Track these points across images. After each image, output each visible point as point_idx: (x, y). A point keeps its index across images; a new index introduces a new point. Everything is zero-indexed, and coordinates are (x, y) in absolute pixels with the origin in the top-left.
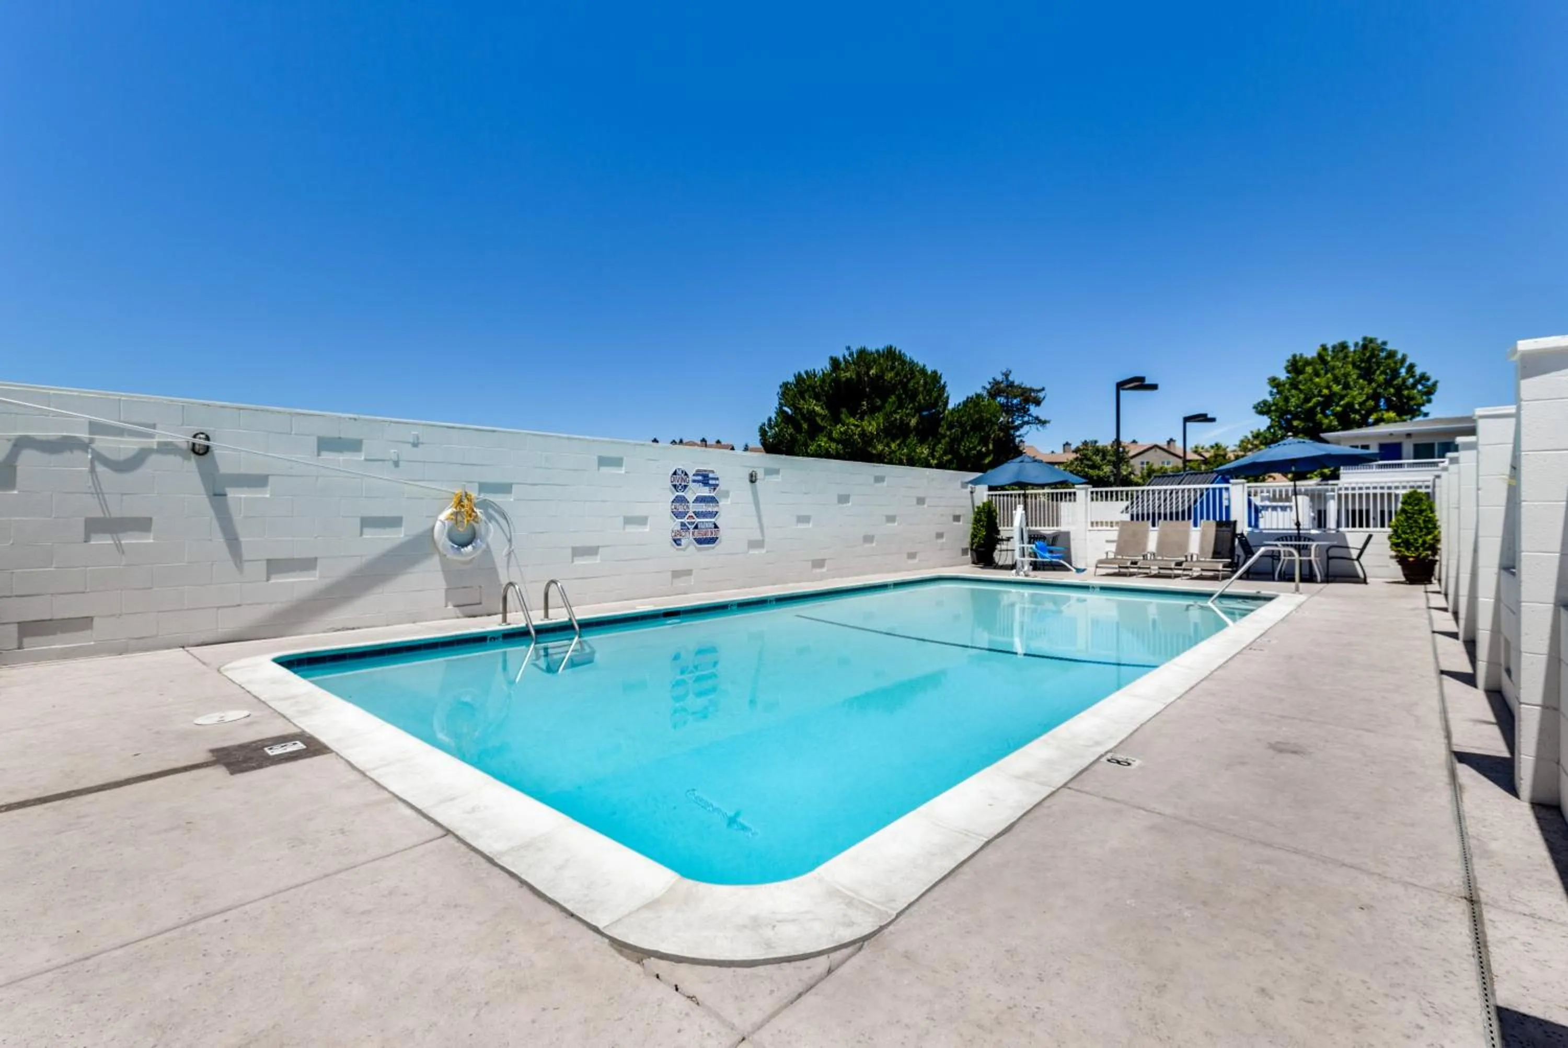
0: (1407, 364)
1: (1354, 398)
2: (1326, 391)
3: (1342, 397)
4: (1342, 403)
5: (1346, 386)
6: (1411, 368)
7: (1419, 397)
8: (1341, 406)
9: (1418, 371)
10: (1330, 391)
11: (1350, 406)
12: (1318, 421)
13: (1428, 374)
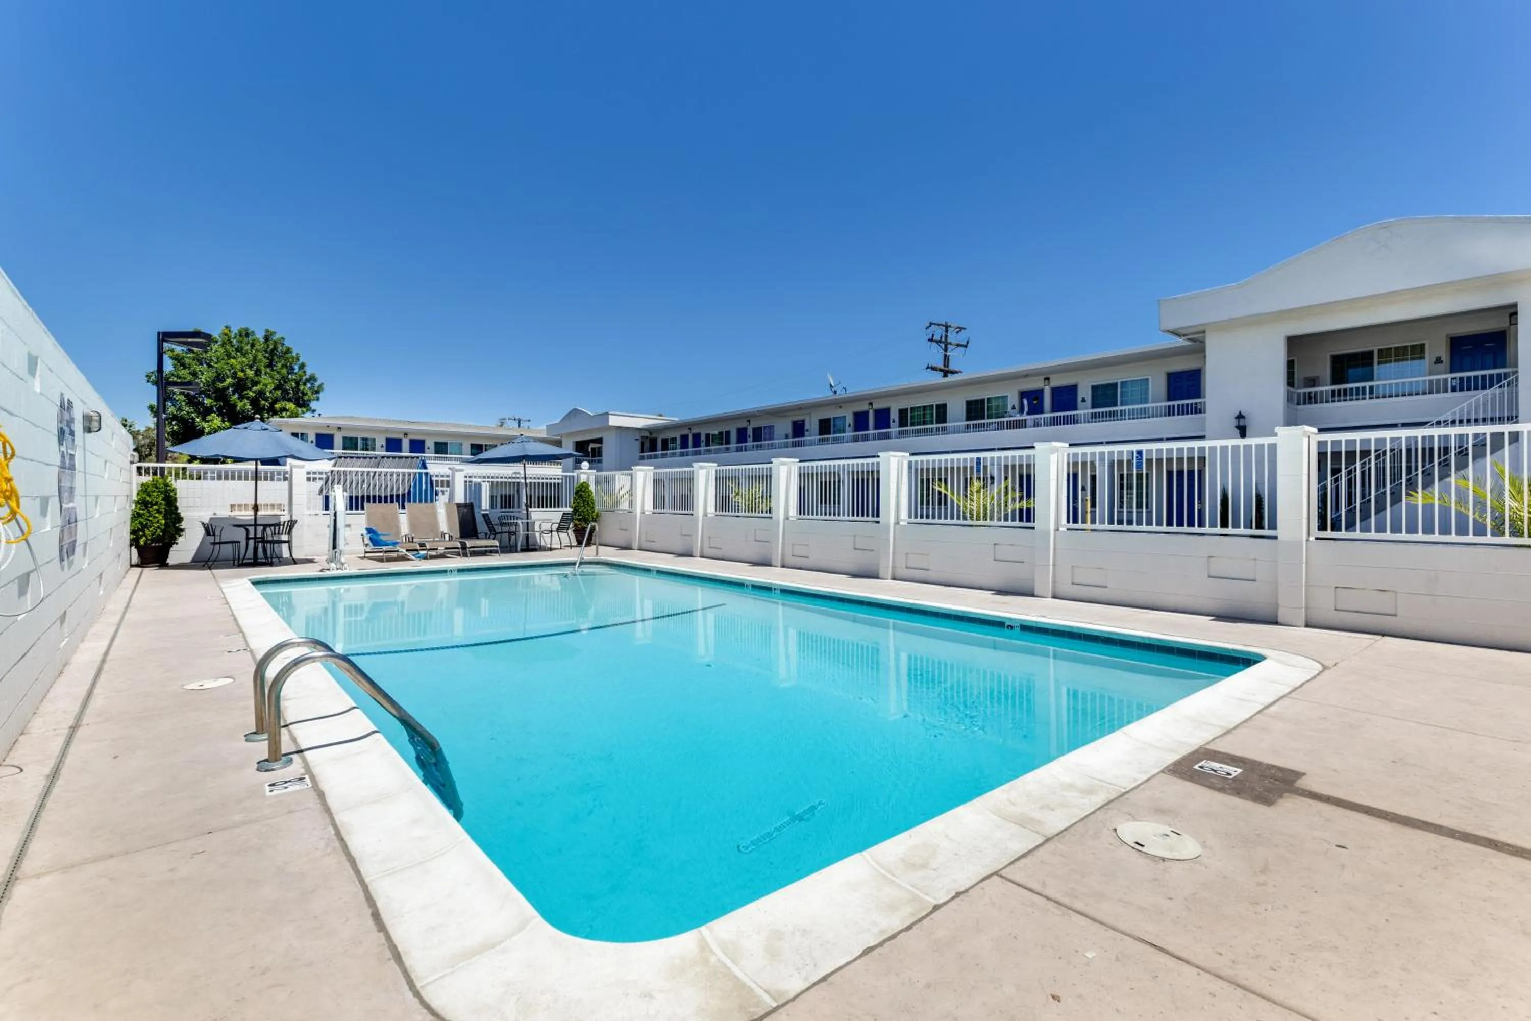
0: (300, 362)
1: (266, 385)
2: (241, 374)
3: (256, 383)
4: (254, 388)
5: (258, 373)
6: (302, 366)
7: (310, 393)
8: (254, 392)
9: (309, 371)
10: (245, 375)
11: (261, 393)
12: (232, 403)
13: (317, 376)
